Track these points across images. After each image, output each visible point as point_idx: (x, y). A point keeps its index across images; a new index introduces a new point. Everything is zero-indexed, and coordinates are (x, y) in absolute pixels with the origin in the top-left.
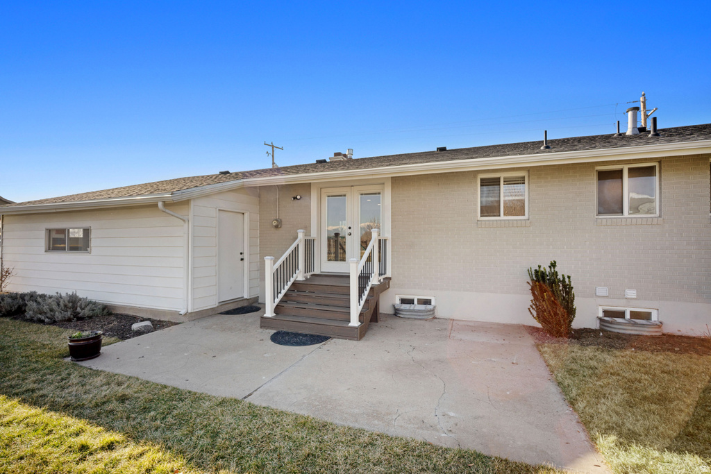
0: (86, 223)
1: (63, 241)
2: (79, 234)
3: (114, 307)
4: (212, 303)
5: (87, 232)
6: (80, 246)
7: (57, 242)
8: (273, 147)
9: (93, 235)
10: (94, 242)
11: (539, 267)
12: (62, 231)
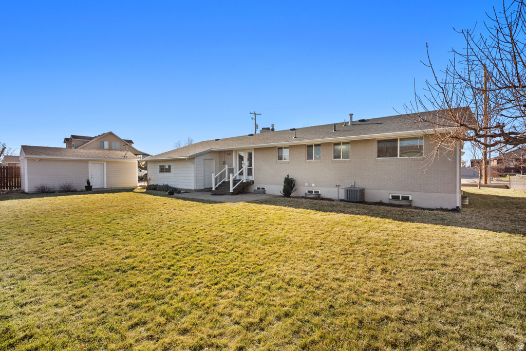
0: (169, 164)
1: (164, 169)
2: (167, 167)
3: (177, 189)
4: (202, 188)
5: (170, 166)
6: (169, 170)
7: (163, 170)
8: (255, 114)
9: (172, 167)
10: (172, 170)
11: (288, 176)
12: (163, 166)
